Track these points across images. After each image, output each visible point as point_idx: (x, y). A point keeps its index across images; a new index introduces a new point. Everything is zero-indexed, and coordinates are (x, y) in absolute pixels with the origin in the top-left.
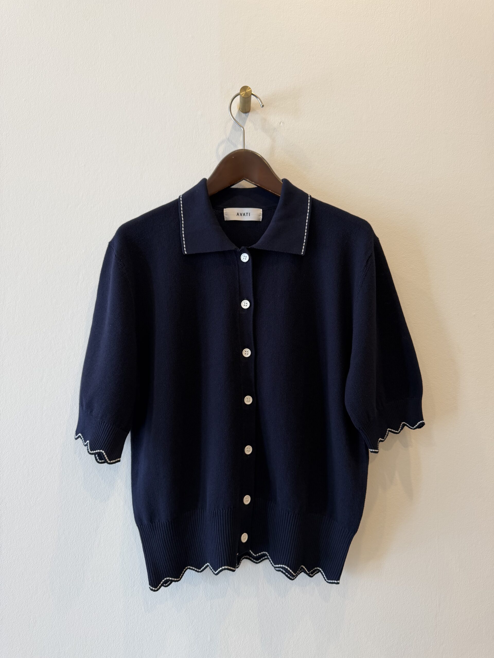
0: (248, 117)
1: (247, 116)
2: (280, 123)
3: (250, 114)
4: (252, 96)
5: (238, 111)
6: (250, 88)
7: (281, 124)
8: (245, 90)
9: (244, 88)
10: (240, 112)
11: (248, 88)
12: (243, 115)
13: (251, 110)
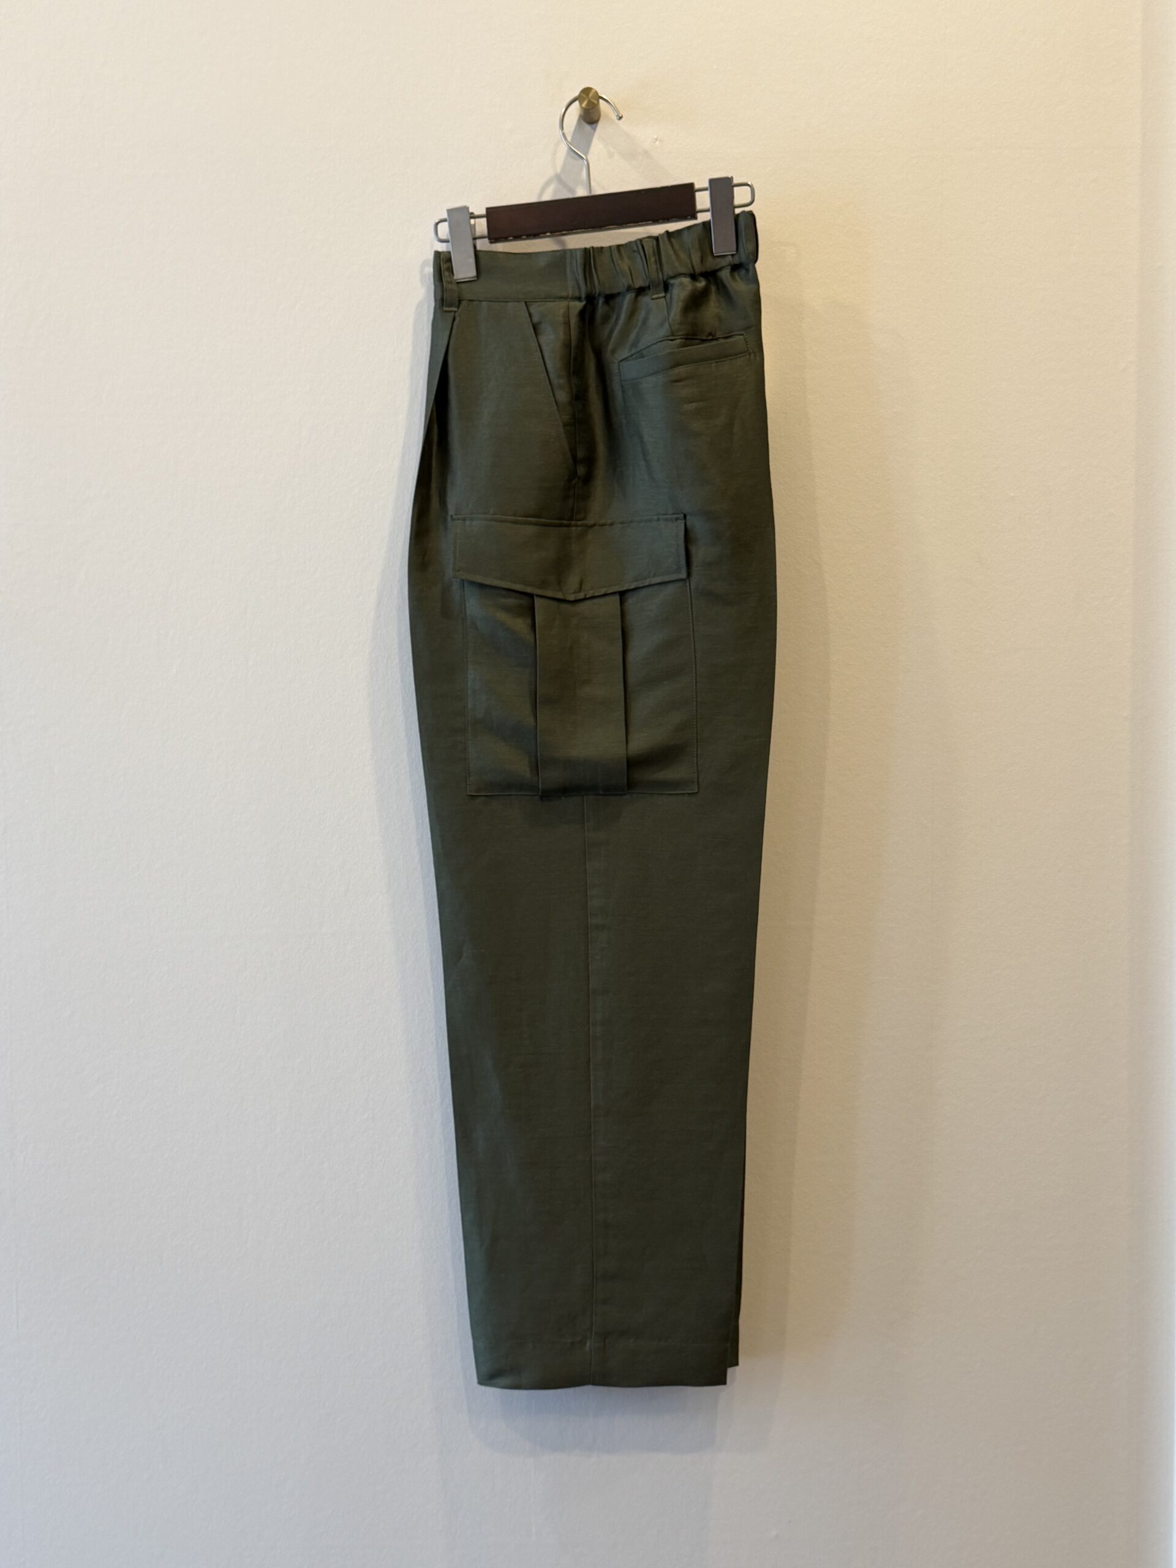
1: (595, 129)
2: (655, 142)
3: (600, 124)
4: (601, 101)
6: (596, 92)
7: (657, 143)
9: (586, 91)
10: (584, 123)
11: (593, 91)
12: (588, 127)
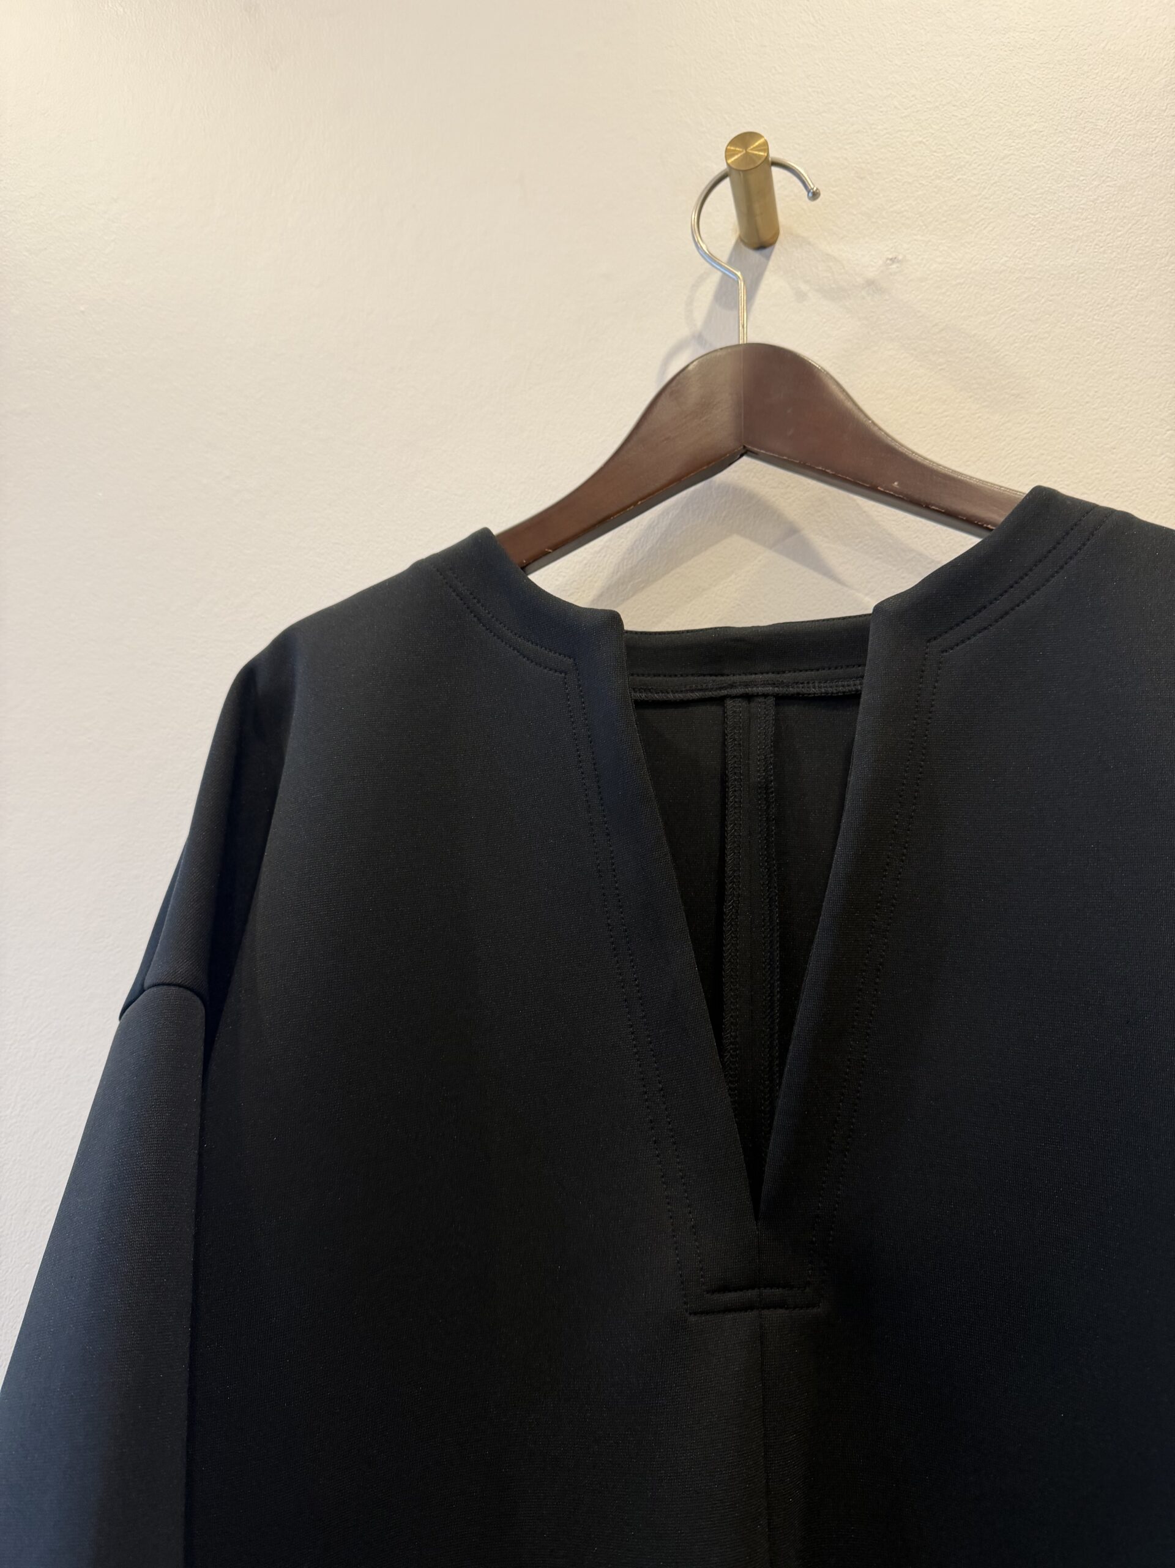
0: (773, 257)
5: (736, 245)
8: (745, 146)
13: (781, 237)
